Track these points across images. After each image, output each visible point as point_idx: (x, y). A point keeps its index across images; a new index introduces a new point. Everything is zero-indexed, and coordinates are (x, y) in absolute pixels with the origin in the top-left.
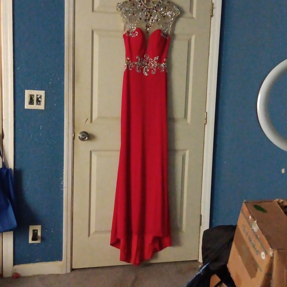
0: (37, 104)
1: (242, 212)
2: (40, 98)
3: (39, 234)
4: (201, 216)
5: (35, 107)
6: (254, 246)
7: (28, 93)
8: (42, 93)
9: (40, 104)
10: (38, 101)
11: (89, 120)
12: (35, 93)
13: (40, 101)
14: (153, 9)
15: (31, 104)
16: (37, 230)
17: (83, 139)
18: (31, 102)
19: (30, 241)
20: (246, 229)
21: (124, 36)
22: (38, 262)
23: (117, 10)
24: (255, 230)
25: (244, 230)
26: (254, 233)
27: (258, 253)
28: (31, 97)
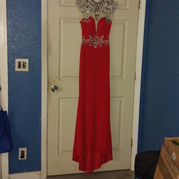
0: (23, 68)
1: (164, 146)
2: (25, 64)
3: (26, 154)
4: (132, 140)
5: (22, 69)
6: (173, 170)
7: (17, 60)
8: (27, 61)
9: (25, 68)
10: (24, 66)
11: (58, 78)
12: (22, 60)
14: (100, 4)
15: (19, 68)
16: (24, 151)
18: (19, 67)
19: (20, 158)
20: (167, 158)
21: (81, 22)
22: (25, 172)
23: (77, 4)
24: (174, 159)
25: (165, 158)
26: (173, 161)
27: (176, 175)
28: (19, 63)
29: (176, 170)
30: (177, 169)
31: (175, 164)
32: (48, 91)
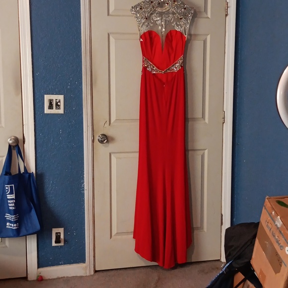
0: (56, 108)
1: (265, 208)
2: (59, 102)
3: (62, 237)
4: (222, 215)
5: (54, 111)
6: (278, 242)
7: (47, 98)
8: (61, 98)
9: (59, 109)
10: (58, 106)
11: (108, 122)
12: (54, 97)
13: (59, 106)
15: (50, 109)
16: (60, 233)
17: (102, 142)
18: (51, 107)
19: (54, 244)
20: (269, 224)
22: (62, 264)
24: (279, 226)
25: (267, 225)
26: (278, 228)
27: (282, 248)
28: (51, 102)
29: (282, 241)
30: (283, 239)
31: (280, 232)
32: (93, 142)
